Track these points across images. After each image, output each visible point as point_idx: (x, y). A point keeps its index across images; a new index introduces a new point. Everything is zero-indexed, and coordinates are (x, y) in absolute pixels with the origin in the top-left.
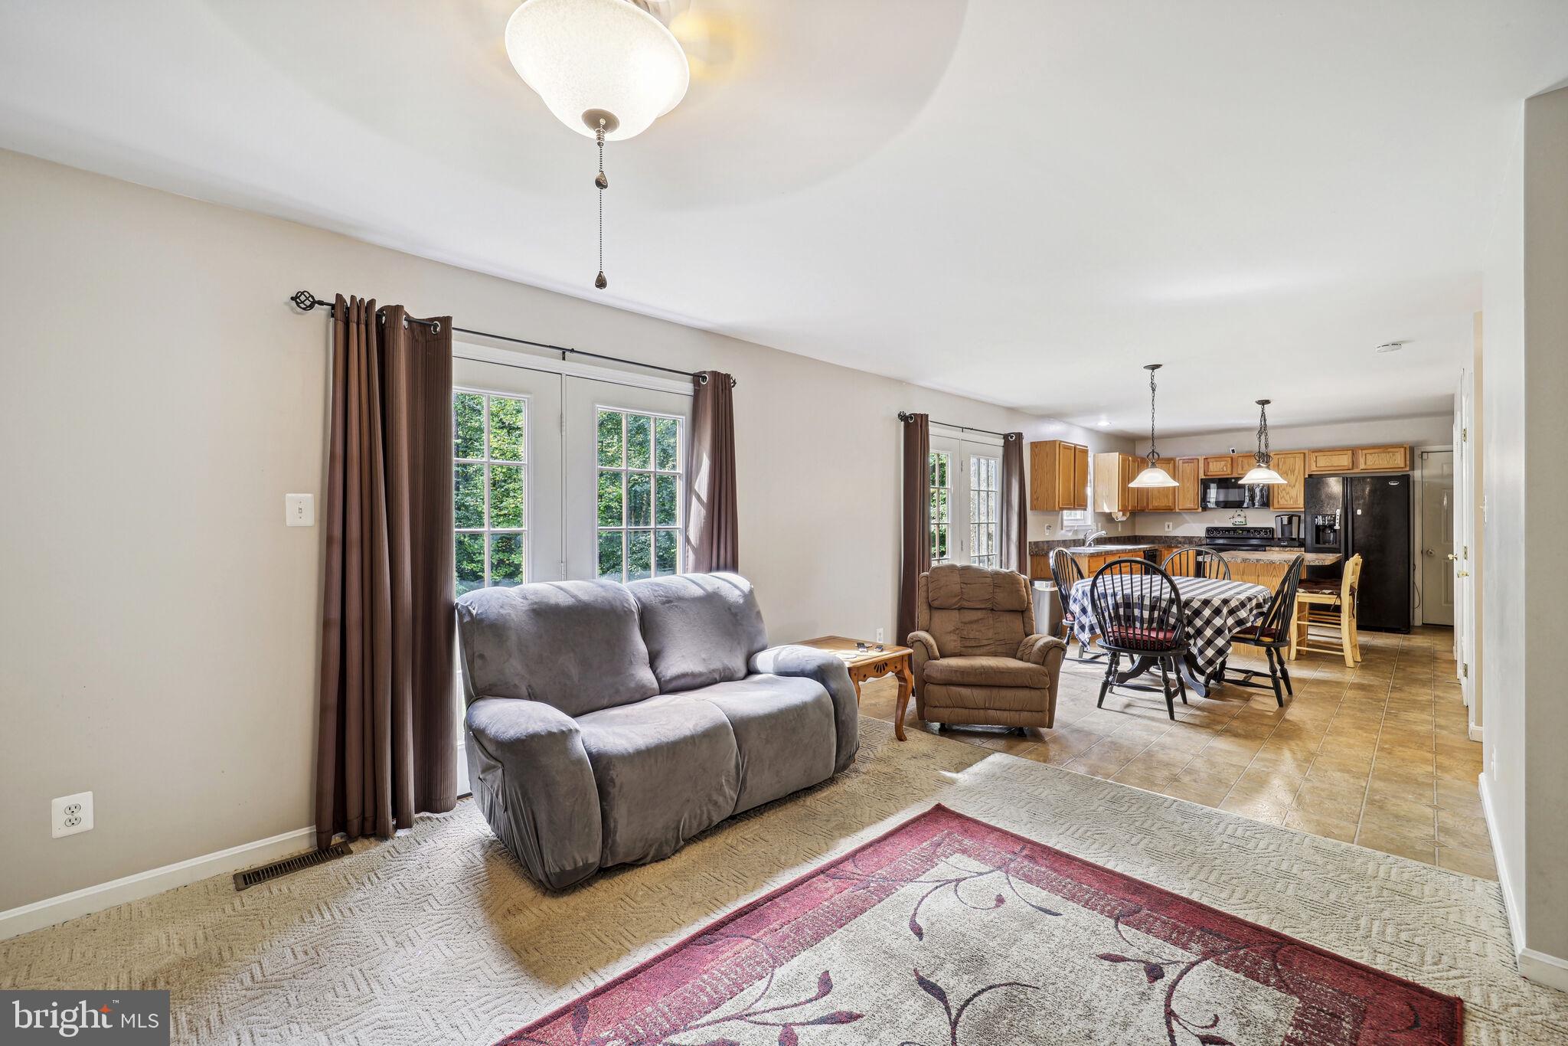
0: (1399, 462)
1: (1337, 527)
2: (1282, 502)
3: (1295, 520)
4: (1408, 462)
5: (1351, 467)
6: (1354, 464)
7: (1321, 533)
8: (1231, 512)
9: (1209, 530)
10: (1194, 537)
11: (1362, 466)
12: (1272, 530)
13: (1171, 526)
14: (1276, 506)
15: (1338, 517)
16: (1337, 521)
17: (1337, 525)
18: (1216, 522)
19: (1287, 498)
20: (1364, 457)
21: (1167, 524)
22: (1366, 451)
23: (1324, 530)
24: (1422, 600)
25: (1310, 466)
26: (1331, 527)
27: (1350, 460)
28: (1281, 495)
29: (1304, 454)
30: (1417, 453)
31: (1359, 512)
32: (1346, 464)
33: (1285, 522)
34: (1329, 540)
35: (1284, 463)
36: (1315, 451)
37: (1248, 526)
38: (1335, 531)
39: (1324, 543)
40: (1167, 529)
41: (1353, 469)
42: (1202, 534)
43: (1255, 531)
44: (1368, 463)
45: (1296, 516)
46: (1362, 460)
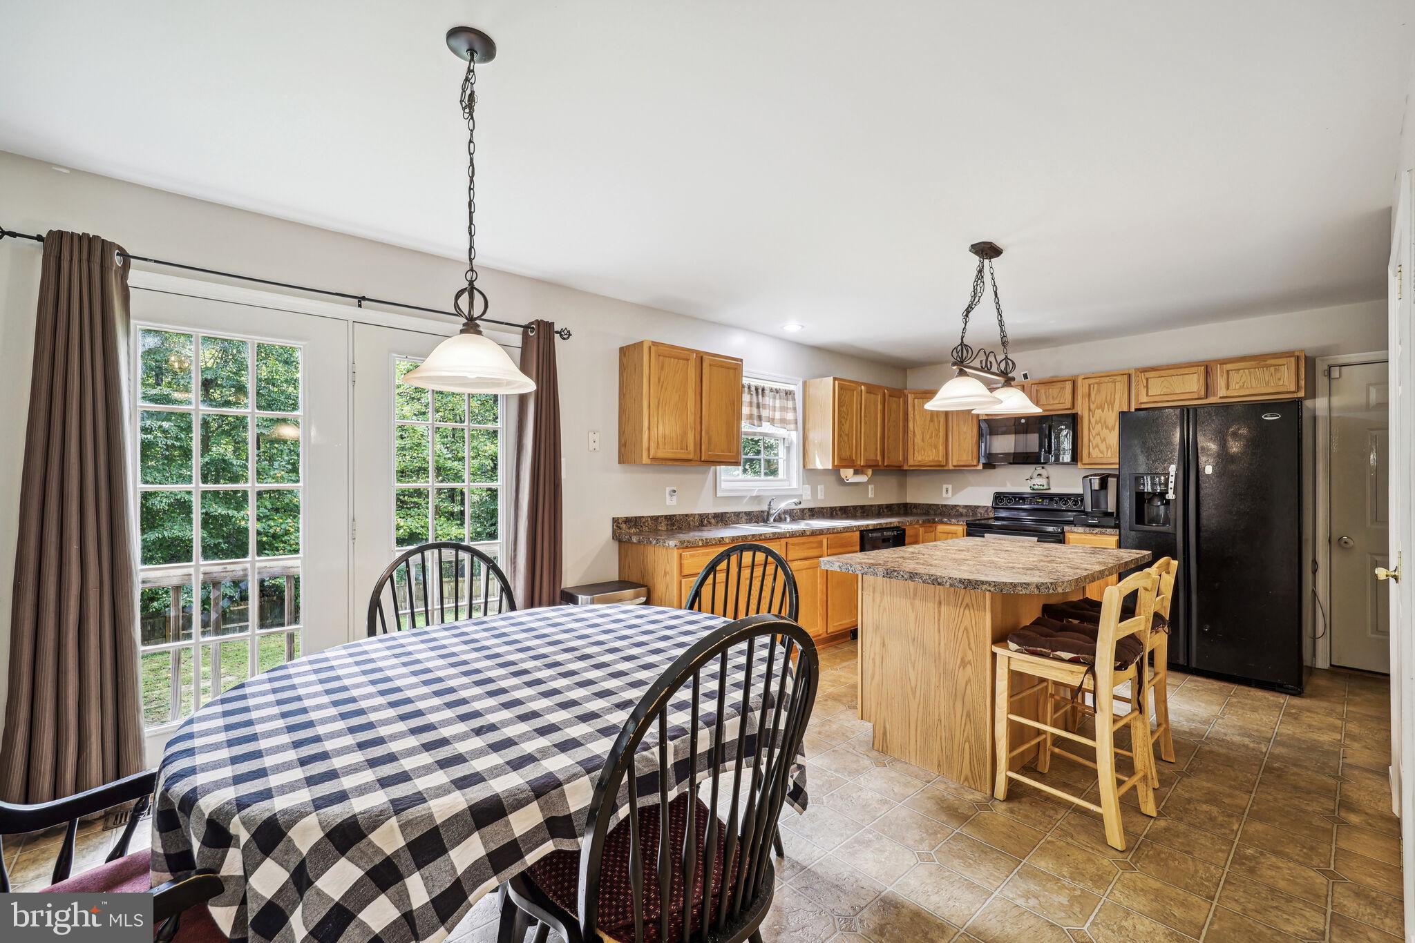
0: (1287, 383)
1: (1170, 495)
2: (1095, 453)
3: (1112, 482)
4: (1302, 383)
5: (1203, 393)
6: (1208, 389)
7: (1146, 505)
8: (1028, 470)
9: (998, 497)
10: (978, 507)
11: (1222, 392)
12: (1080, 498)
13: (950, 491)
14: (1086, 460)
15: (1172, 479)
16: (1171, 485)
17: (1171, 492)
18: (1008, 484)
19: (1103, 447)
20: (1225, 375)
21: (945, 486)
22: (1229, 367)
23: (1150, 500)
24: (1330, 626)
25: (1137, 396)
26: (1162, 495)
27: (1202, 382)
28: (1094, 442)
29: (1129, 375)
30: (1321, 367)
31: (1209, 470)
32: (1195, 388)
33: (1096, 486)
34: (1158, 515)
35: (1099, 390)
36: (1145, 370)
37: (1054, 490)
38: (1168, 502)
39: (1151, 521)
40: (944, 495)
41: (1207, 397)
42: (988, 502)
43: (1060, 499)
44: (1233, 385)
45: (1113, 476)
46: (1221, 382)
